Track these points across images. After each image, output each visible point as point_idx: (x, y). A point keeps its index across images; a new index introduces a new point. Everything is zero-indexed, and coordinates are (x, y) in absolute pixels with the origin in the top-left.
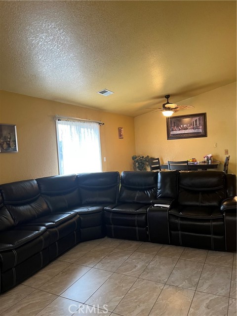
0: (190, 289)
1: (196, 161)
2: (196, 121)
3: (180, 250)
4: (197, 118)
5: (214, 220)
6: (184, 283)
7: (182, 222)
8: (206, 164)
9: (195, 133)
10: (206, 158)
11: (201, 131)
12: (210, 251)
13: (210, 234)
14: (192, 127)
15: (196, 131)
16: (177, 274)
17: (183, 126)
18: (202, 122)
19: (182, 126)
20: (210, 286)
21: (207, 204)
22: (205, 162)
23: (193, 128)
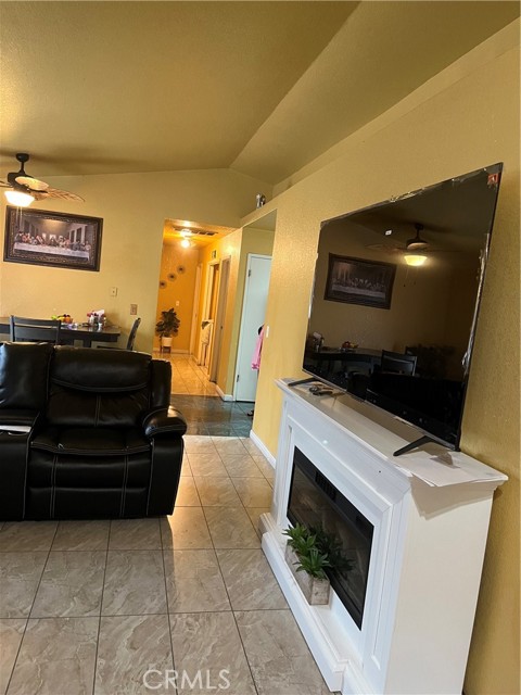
0: (87, 614)
1: (71, 322)
2: (79, 231)
3: (49, 528)
4: (83, 226)
5: (132, 457)
6: (72, 604)
7: (60, 465)
8: (91, 330)
9: (74, 257)
10: (92, 318)
11: (87, 255)
12: (114, 522)
13: (120, 486)
14: (68, 242)
15: (77, 254)
16: (52, 588)
17: (47, 237)
18: (92, 238)
19: (44, 236)
20: (128, 597)
21: (112, 421)
22: (89, 326)
23: (71, 247)
